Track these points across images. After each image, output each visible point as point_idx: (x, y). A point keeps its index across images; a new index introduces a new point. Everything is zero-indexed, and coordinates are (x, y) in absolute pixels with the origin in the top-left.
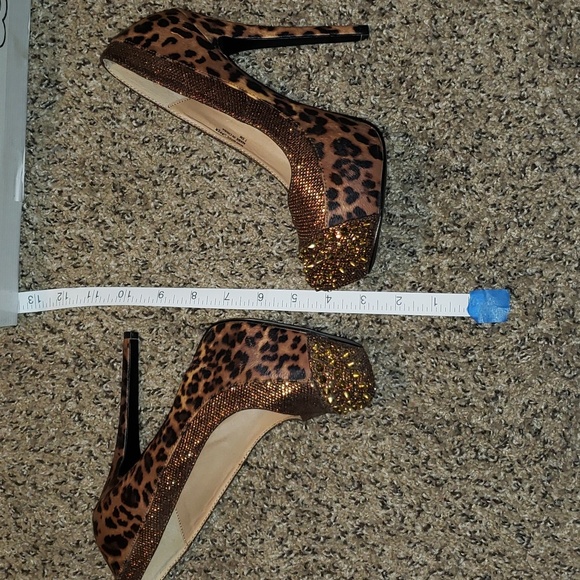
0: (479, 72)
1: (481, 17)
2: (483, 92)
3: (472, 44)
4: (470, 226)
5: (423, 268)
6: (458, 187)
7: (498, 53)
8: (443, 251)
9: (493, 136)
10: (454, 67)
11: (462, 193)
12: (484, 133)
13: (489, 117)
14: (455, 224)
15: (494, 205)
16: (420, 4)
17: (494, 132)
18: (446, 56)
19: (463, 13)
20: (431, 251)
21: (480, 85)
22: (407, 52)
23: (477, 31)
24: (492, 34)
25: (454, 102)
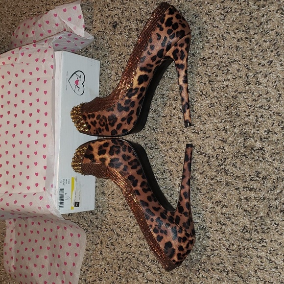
0: (269, 101)
1: (270, 73)
2: (271, 111)
3: (266, 87)
4: (265, 178)
5: (242, 198)
6: (259, 158)
7: (278, 91)
8: (251, 190)
9: (275, 133)
10: (257, 99)
11: (261, 161)
12: (271, 131)
13: (273, 123)
14: (257, 177)
15: (276, 169)
16: (241, 69)
17: (276, 130)
18: (253, 93)
19: (261, 72)
20: (245, 189)
21: (269, 107)
22: (235, 92)
23: (268, 80)
24: (276, 82)
25: (256, 116)
